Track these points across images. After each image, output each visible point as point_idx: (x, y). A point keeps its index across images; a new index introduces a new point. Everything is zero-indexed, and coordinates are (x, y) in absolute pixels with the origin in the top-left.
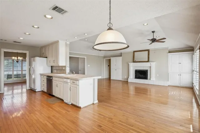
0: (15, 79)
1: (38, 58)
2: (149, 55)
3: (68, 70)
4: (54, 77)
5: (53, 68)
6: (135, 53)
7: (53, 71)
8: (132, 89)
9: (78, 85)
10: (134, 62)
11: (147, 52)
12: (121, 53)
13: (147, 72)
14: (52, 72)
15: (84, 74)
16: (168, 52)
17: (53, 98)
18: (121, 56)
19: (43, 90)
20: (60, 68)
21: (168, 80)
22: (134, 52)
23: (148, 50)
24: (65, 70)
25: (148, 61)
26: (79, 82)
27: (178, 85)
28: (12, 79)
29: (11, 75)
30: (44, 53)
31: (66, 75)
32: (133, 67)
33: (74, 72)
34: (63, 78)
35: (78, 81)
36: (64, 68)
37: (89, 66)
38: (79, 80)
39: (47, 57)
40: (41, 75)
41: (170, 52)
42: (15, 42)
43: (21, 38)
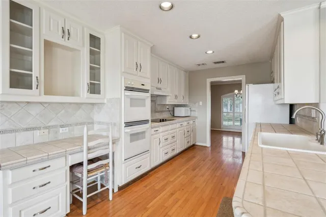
1: (251, 85)
7: (296, 121)
14: (292, 122)
20: (306, 111)
24: (316, 120)
36: (313, 113)
42: (215, 63)
43: (210, 52)
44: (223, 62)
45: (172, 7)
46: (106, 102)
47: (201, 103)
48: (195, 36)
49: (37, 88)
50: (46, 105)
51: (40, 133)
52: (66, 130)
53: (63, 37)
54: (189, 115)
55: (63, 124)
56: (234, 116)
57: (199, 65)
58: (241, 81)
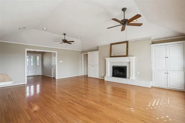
2: (127, 47)
6: (113, 46)
8: (109, 89)
10: (111, 57)
11: (126, 44)
12: (98, 47)
13: (126, 69)
16: (151, 43)
18: (98, 50)
21: (151, 80)
22: (112, 44)
23: (127, 42)
25: (127, 55)
27: (164, 87)
32: (111, 63)
37: (61, 62)
41: (153, 43)
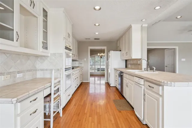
0: (102, 72)
1: (112, 51)
3: (144, 64)
4: (125, 73)
5: (128, 63)
7: (128, 66)
9: (162, 96)
14: (126, 67)
15: (174, 71)
17: (124, 100)
19: (116, 86)
20: (135, 62)
24: (140, 65)
26: (163, 89)
28: (99, 71)
29: (99, 68)
30: (118, 47)
31: (141, 72)
33: (155, 68)
34: (134, 76)
35: (161, 87)
36: (139, 62)
37: (183, 60)
38: (163, 86)
39: (121, 51)
40: (115, 69)
42: (95, 39)
43: (97, 33)
44: (99, 39)
45: (100, 9)
46: (49, 55)
47: (85, 59)
48: (97, 24)
49: (17, 41)
50: (8, 55)
51: (4, 78)
52: (21, 75)
53: (30, 5)
54: (79, 66)
55: (19, 70)
56: (95, 66)
57: (87, 39)
58: (104, 49)
